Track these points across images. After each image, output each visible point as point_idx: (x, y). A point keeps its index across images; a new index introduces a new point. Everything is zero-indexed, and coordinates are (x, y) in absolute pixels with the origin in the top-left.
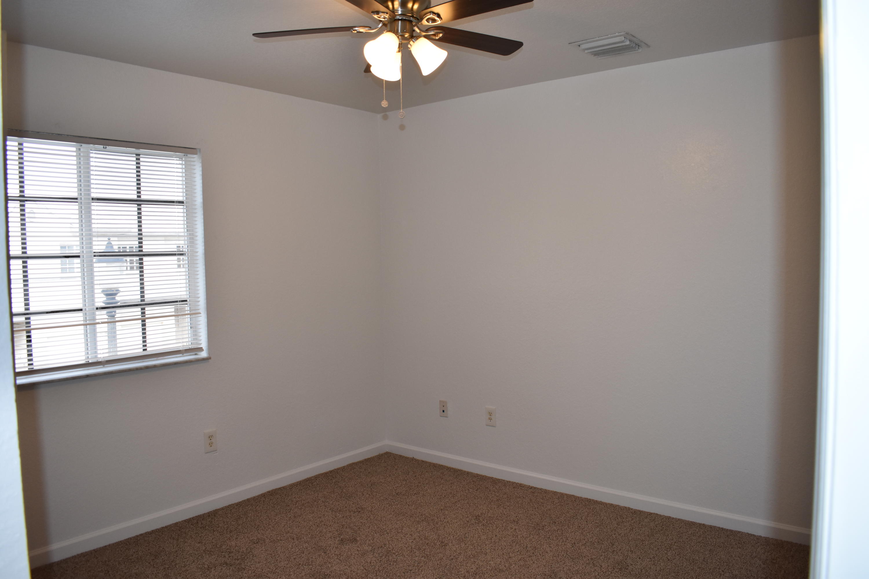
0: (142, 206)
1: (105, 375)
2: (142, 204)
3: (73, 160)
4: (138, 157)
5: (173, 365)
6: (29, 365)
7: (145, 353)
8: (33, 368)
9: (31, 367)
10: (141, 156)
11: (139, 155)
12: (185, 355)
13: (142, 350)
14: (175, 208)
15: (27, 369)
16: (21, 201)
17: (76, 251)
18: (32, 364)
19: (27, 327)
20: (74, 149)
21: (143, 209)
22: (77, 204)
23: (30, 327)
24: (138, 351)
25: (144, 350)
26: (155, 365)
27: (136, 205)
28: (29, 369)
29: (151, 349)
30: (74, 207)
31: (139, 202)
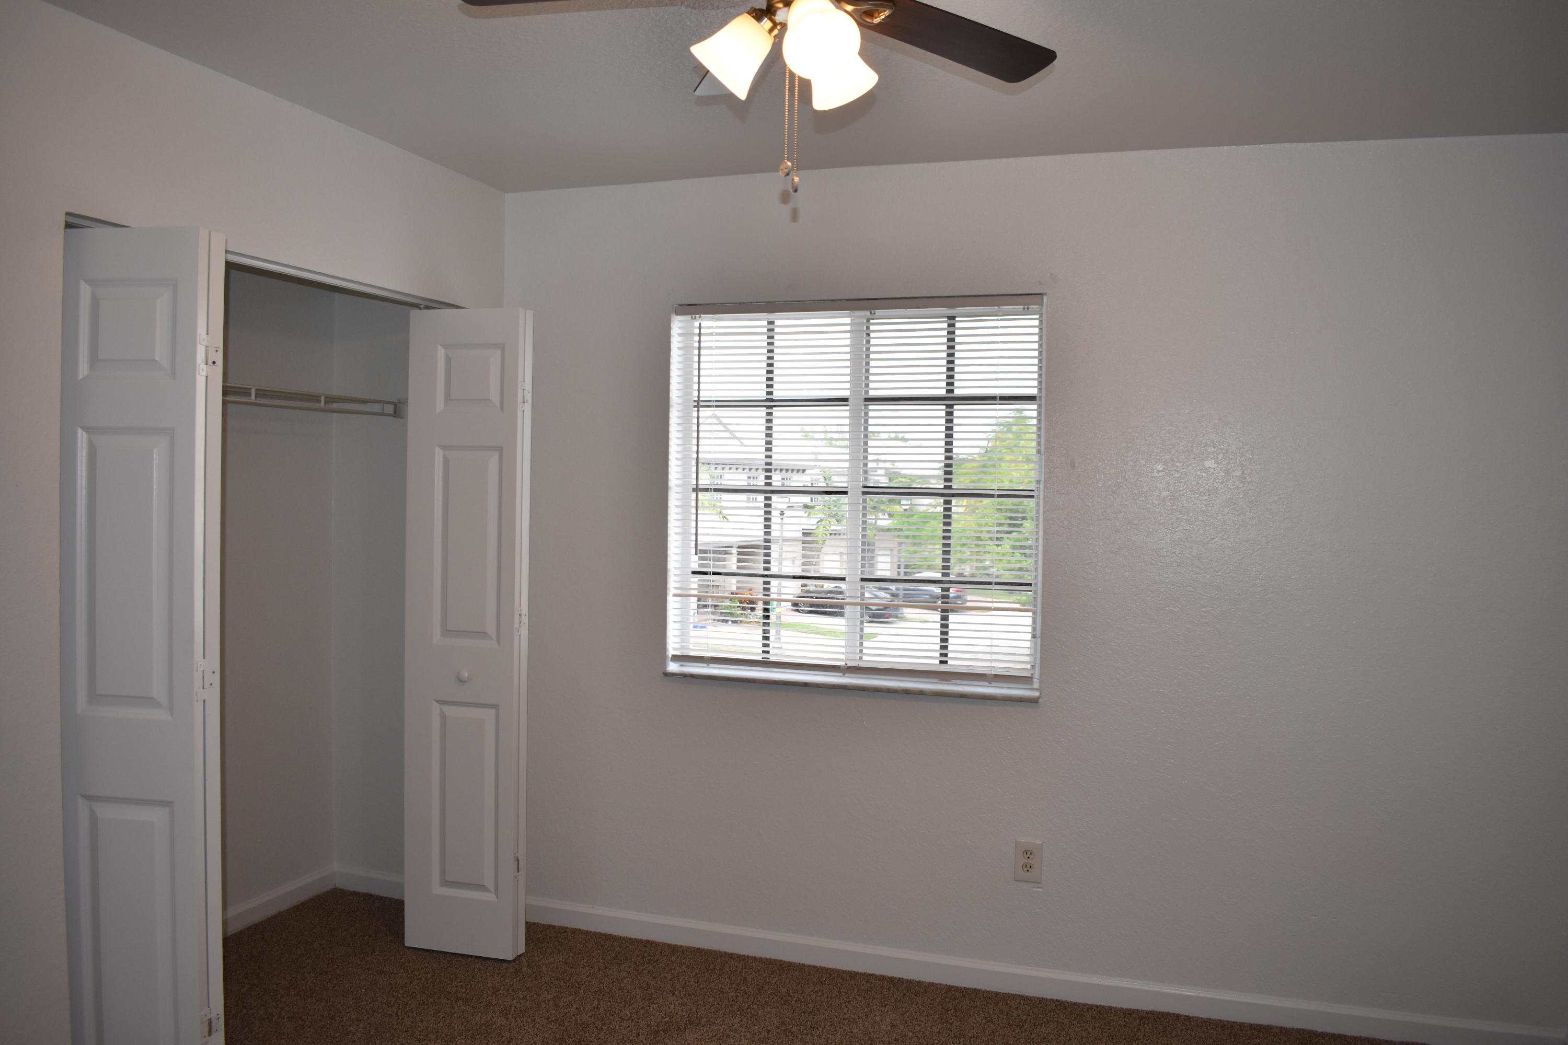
0: (955, 407)
1: (833, 688)
2: (955, 404)
3: (846, 339)
4: (951, 322)
5: (955, 697)
6: (764, 652)
7: (943, 668)
8: (769, 659)
9: (766, 656)
10: (957, 319)
11: (954, 318)
12: (993, 684)
13: (937, 662)
14: (996, 410)
15: (759, 658)
16: (767, 407)
17: (839, 482)
18: (768, 652)
19: (764, 595)
20: (848, 320)
21: (956, 414)
22: (848, 408)
23: (769, 595)
24: (932, 661)
25: (941, 662)
26: (921, 691)
27: (944, 407)
28: (763, 658)
29: (954, 663)
30: (843, 412)
31: (950, 400)
